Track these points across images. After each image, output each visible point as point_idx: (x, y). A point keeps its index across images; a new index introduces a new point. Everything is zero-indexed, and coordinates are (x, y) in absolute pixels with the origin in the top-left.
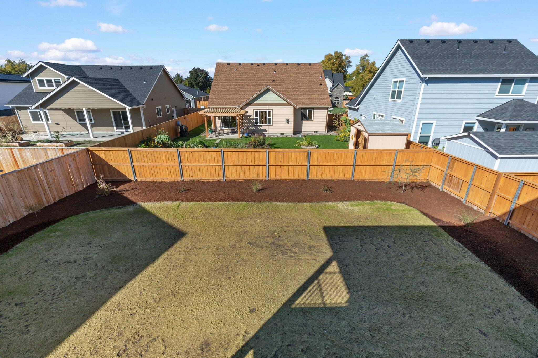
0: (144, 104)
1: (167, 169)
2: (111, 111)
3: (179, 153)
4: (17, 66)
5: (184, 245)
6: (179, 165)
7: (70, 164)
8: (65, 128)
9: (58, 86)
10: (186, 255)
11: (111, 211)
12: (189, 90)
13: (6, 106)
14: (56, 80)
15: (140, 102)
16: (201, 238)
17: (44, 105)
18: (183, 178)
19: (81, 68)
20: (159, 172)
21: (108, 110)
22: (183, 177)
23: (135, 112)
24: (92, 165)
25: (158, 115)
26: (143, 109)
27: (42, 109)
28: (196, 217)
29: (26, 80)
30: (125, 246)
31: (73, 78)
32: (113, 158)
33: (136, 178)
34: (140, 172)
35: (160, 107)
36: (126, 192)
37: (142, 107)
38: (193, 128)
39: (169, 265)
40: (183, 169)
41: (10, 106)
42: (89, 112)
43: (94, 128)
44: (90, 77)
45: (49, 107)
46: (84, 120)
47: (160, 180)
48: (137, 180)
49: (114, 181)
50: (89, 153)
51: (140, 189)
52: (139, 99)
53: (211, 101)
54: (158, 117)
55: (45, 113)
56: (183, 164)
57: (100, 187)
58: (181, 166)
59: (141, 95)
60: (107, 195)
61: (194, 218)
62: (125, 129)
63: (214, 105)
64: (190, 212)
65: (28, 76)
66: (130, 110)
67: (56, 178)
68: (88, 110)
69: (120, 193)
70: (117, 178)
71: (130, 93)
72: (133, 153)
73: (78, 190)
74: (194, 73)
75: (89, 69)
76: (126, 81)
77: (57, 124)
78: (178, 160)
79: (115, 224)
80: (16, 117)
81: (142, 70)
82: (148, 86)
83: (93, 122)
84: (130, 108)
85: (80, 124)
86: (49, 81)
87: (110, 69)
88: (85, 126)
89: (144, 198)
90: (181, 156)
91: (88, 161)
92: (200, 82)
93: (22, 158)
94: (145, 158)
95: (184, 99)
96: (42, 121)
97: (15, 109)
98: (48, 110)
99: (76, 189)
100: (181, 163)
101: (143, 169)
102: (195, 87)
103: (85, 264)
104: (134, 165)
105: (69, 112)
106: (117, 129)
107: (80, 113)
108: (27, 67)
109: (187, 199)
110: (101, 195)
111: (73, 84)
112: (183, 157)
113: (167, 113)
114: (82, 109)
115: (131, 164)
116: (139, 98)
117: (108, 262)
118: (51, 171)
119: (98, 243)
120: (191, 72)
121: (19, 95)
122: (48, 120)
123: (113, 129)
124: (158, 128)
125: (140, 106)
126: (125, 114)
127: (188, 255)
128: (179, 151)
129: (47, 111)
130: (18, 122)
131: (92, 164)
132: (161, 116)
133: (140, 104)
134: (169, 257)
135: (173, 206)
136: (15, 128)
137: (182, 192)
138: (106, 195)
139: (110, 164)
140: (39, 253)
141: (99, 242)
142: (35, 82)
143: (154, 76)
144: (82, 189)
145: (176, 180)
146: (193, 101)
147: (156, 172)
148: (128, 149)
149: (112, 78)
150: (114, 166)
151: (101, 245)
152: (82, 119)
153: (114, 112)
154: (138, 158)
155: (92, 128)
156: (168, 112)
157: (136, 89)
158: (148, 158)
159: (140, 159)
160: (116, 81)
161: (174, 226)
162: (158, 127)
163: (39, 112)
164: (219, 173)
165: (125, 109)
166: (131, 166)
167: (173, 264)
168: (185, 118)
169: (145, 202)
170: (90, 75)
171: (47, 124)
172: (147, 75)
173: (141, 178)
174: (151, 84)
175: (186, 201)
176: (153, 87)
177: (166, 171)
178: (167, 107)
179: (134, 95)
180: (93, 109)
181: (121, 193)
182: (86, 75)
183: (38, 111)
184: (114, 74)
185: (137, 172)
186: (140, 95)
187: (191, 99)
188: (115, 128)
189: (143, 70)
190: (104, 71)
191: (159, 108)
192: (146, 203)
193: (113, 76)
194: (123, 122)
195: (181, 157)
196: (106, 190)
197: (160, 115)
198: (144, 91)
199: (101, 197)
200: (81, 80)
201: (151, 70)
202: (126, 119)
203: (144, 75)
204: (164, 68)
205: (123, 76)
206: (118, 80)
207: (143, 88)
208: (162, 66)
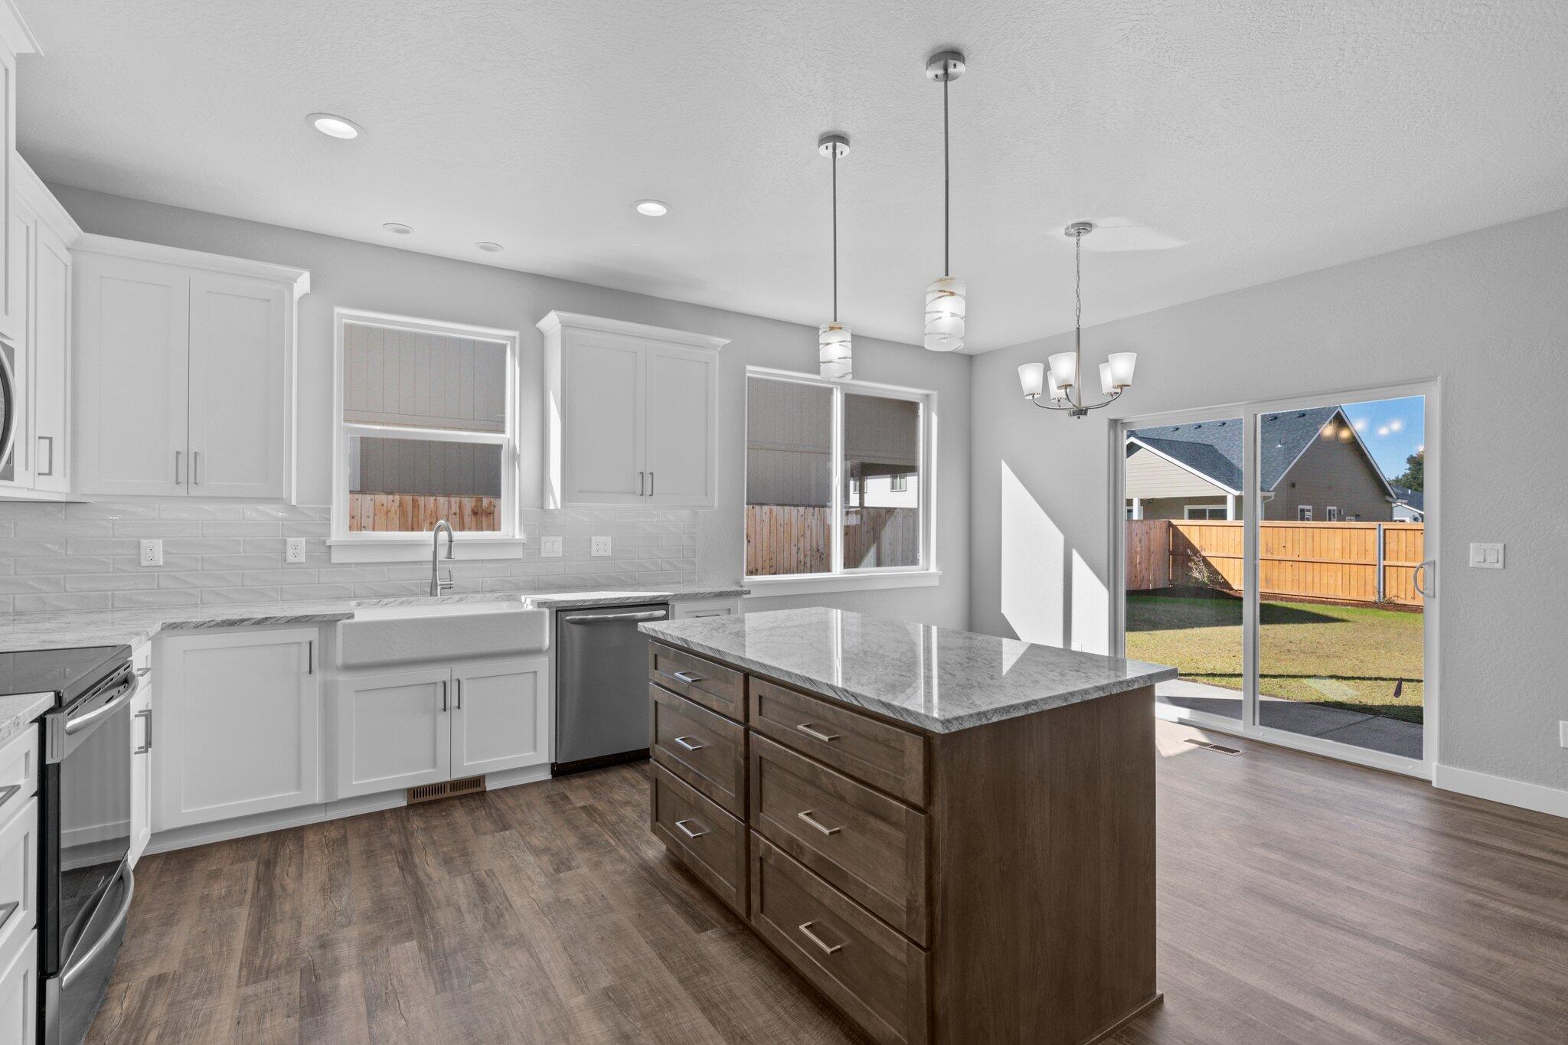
0: (1270, 490)
1: (1340, 574)
2: (1186, 509)
3: (1382, 533)
6: (1377, 563)
18: (1383, 597)
20: (1317, 579)
21: (1181, 505)
22: (1384, 593)
24: (1169, 555)
26: (1265, 503)
31: (1132, 440)
34: (1268, 574)
35: (1310, 506)
37: (1265, 497)
40: (1387, 575)
50: (1170, 530)
56: (1391, 563)
58: (1384, 567)
59: (1267, 472)
66: (1237, 499)
71: (1237, 469)
76: (1232, 447)
78: (1377, 552)
81: (1275, 421)
82: (1288, 454)
84: (1235, 493)
87: (1196, 428)
90: (1387, 541)
91: (1165, 545)
94: (1289, 546)
95: (1388, 498)
100: (1384, 559)
101: (1277, 570)
111: (1130, 450)
112: (1391, 545)
114: (1133, 500)
126: (1216, 514)
128: (1384, 531)
131: (1171, 553)
143: (1308, 432)
145: (1362, 603)
147: (1309, 579)
149: (1202, 442)
153: (1191, 512)
154: (1270, 545)
158: (1296, 545)
159: (1276, 546)
160: (1209, 447)
165: (1225, 497)
172: (1287, 430)
174: (1297, 447)
176: (1300, 456)
177: (1336, 576)
178: (1330, 510)
180: (1151, 499)
184: (1202, 435)
189: (1278, 422)
190: (1182, 434)
191: (1307, 509)
193: (1203, 439)
198: (1274, 464)
200: (1145, 443)
201: (1301, 419)
203: (1280, 432)
204: (1339, 412)
205: (1225, 438)
206: (1212, 446)
207: (1273, 458)
208: (1337, 407)
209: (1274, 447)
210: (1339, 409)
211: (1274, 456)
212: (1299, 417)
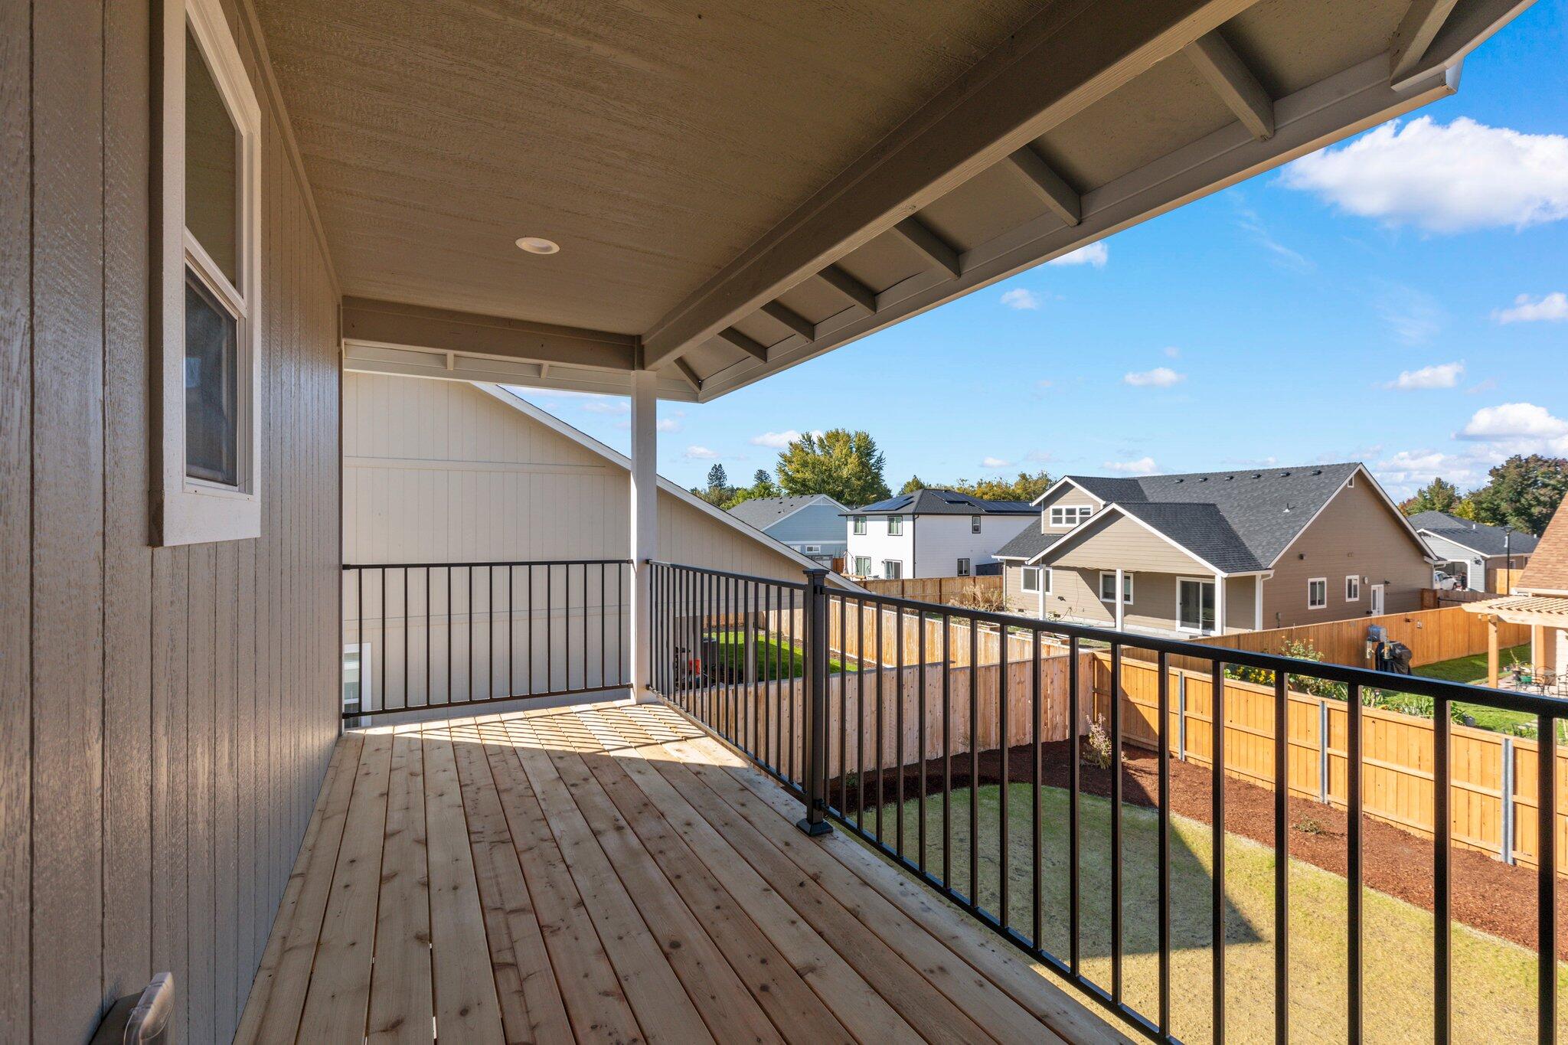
0: (1270, 567)
2: (1179, 580)
3: (1326, 712)
4: (1032, 485)
5: (1249, 966)
6: (1320, 749)
7: (1052, 679)
8: (1074, 608)
9: (1082, 521)
10: (1243, 992)
11: (1097, 803)
12: (1468, 531)
13: (993, 557)
14: (1083, 511)
15: (1262, 561)
16: (1315, 980)
17: (1047, 560)
18: (1327, 798)
19: (1137, 483)
20: (1254, 754)
21: (1171, 577)
22: (1329, 793)
23: (1239, 590)
24: (1094, 693)
25: (1313, 603)
26: (1264, 581)
27: (1044, 565)
28: (1324, 918)
29: (1036, 512)
30: (1099, 888)
31: (1114, 506)
32: (1140, 686)
33: (1185, 753)
34: (1198, 739)
35: (1324, 579)
36: (1147, 775)
37: (1263, 576)
38: (1444, 658)
39: (1186, 987)
40: (1332, 765)
41: (999, 558)
42: (1127, 578)
43: (1130, 617)
44: (1151, 500)
45: (1055, 564)
46: (1113, 596)
47: (1252, 781)
48: (1186, 760)
49: (1132, 743)
50: (1094, 663)
51: (1184, 781)
52: (1257, 553)
53: (1540, 571)
54: (1311, 608)
55: (1047, 574)
56: (1336, 752)
57: (1093, 743)
58: (1329, 755)
59: (1269, 543)
60: (1103, 767)
61: (1315, 915)
62: (1204, 628)
63: (1549, 587)
64: (1307, 895)
65: (1039, 504)
66: (1229, 582)
67: (1023, 699)
68: (1127, 574)
69: (1133, 772)
70: (1139, 739)
71: (1236, 538)
72: (1190, 682)
73: (1052, 739)
74: (1513, 474)
75: (1153, 485)
76: (1236, 507)
77: (1061, 599)
78: (1320, 734)
79: (1096, 834)
80: (1001, 579)
81: (1287, 478)
82: (1295, 521)
83: (1131, 603)
84: (1225, 575)
85: (1102, 602)
86: (1071, 512)
87: (1201, 481)
88: (1111, 609)
89: (1186, 805)
90: (1331, 724)
91: (1088, 682)
92: (1539, 503)
93: (986, 650)
95: (1426, 559)
96: (1038, 590)
97: (1005, 563)
98: (1055, 568)
99: (1050, 733)
100: (1329, 746)
101: (1207, 733)
102: (1513, 520)
103: (1015, 880)
104: (1186, 717)
105: (1089, 575)
106: (1182, 625)
107: (1110, 578)
108: (1048, 483)
109: (1313, 857)
110: (1091, 762)
111: (1112, 517)
112: (1337, 730)
113: (1348, 600)
114: (1115, 571)
115: (1179, 713)
116: (1259, 552)
117: (1055, 898)
118: (1019, 683)
119: (1050, 853)
120: (1498, 470)
121: (1017, 538)
122: (1047, 589)
123: (1172, 624)
124: (1294, 636)
125: (1258, 574)
126: (1209, 590)
127: (1248, 997)
128: (1329, 709)
129: (1051, 571)
130: (1001, 587)
131: (1095, 690)
132: (1324, 606)
133: (1259, 567)
134: (1192, 970)
135: (1260, 855)
136: (994, 599)
137: (1306, 831)
138: (1099, 766)
139: (1132, 699)
140: (956, 821)
141: (1053, 852)
142: (1047, 514)
143: (1322, 494)
144: (1062, 740)
145: (1304, 796)
146: (1481, 568)
148: (1181, 673)
149: (1202, 502)
150: (1139, 707)
151: (1053, 861)
152: (1109, 594)
153: (1184, 585)
155: (1125, 616)
156: (1350, 596)
157: (1257, 528)
160: (1210, 509)
161: (1240, 906)
162: (1294, 634)
163: (1038, 571)
164: (1482, 824)
165: (1213, 577)
166: (1179, 716)
167: (1196, 992)
168: (1408, 621)
169: (1183, 814)
170: (1153, 496)
171: (1044, 595)
172: (1298, 490)
173: (1198, 757)
174: (1307, 514)
175: (1306, 861)
176: (1308, 525)
178: (1350, 581)
179: (1247, 545)
180: (1137, 572)
181: (1134, 774)
182: (1145, 498)
183: (1036, 569)
184: (1207, 492)
185: (1191, 736)
186: (1264, 544)
187: (1468, 562)
188: (1178, 622)
189: (1289, 479)
190: (1185, 488)
191: (1322, 584)
192: (1186, 820)
193: (1205, 498)
194: (1203, 610)
195: (1332, 728)
196: (1103, 753)
197: (1321, 602)
198: (1278, 534)
199: (1090, 766)
200: (1129, 510)
201: (1316, 478)
202: (1209, 603)
203: (1290, 493)
204: (1360, 470)
205: (1229, 496)
206: (1214, 505)
207: (1278, 527)
208: (1356, 465)
209: (1280, 511)
210: (1360, 467)
211: (1279, 524)
212: (1314, 475)
